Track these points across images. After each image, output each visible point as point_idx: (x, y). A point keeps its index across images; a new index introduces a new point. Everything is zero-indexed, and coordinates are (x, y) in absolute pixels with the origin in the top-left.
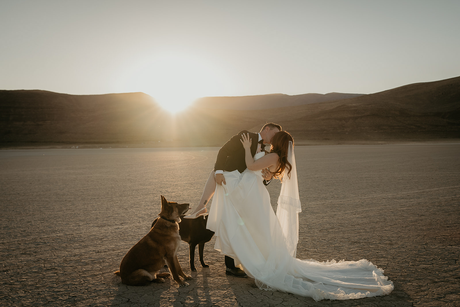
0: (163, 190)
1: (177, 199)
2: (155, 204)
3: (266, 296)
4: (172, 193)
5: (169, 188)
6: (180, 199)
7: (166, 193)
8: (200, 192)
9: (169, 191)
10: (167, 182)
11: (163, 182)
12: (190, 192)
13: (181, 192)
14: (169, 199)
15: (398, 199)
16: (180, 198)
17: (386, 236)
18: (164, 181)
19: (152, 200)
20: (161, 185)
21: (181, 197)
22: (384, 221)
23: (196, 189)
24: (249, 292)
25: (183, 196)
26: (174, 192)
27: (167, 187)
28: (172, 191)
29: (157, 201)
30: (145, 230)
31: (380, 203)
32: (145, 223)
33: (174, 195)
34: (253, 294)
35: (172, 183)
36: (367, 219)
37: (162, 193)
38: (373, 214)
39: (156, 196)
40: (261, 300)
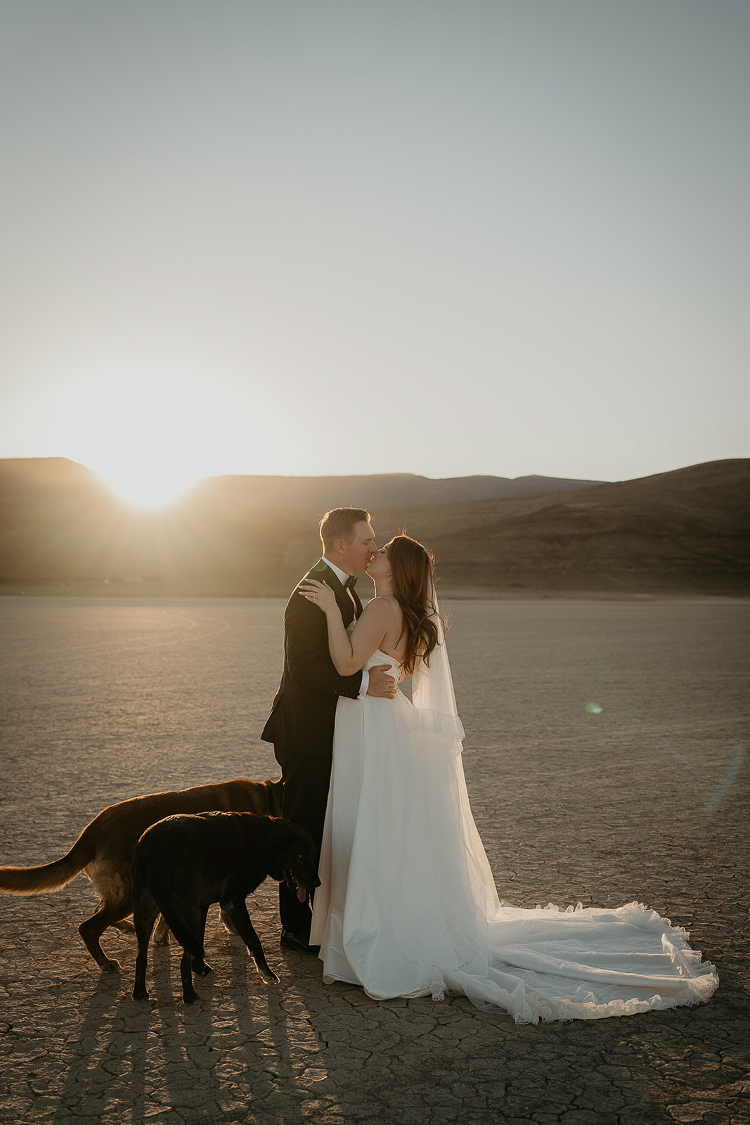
0: (115, 707)
1: (151, 733)
2: (93, 746)
3: (392, 1011)
4: (136, 717)
5: (129, 703)
6: (159, 733)
7: (121, 717)
8: (209, 713)
9: (129, 711)
10: (125, 688)
11: (114, 688)
12: (183, 714)
13: (162, 714)
15: (698, 739)
16: (159, 730)
17: (682, 837)
18: (116, 684)
19: (85, 734)
20: (108, 695)
21: (160, 726)
22: (673, 796)
23: (200, 707)
24: (343, 999)
25: (167, 726)
26: (144, 714)
27: (125, 701)
28: (137, 712)
29: (97, 739)
30: (61, 820)
31: (657, 747)
32: (64, 798)
33: (143, 722)
34: (355, 1004)
35: (137, 690)
36: (630, 790)
37: (112, 716)
38: (644, 777)
39: (95, 725)
40: (377, 1024)
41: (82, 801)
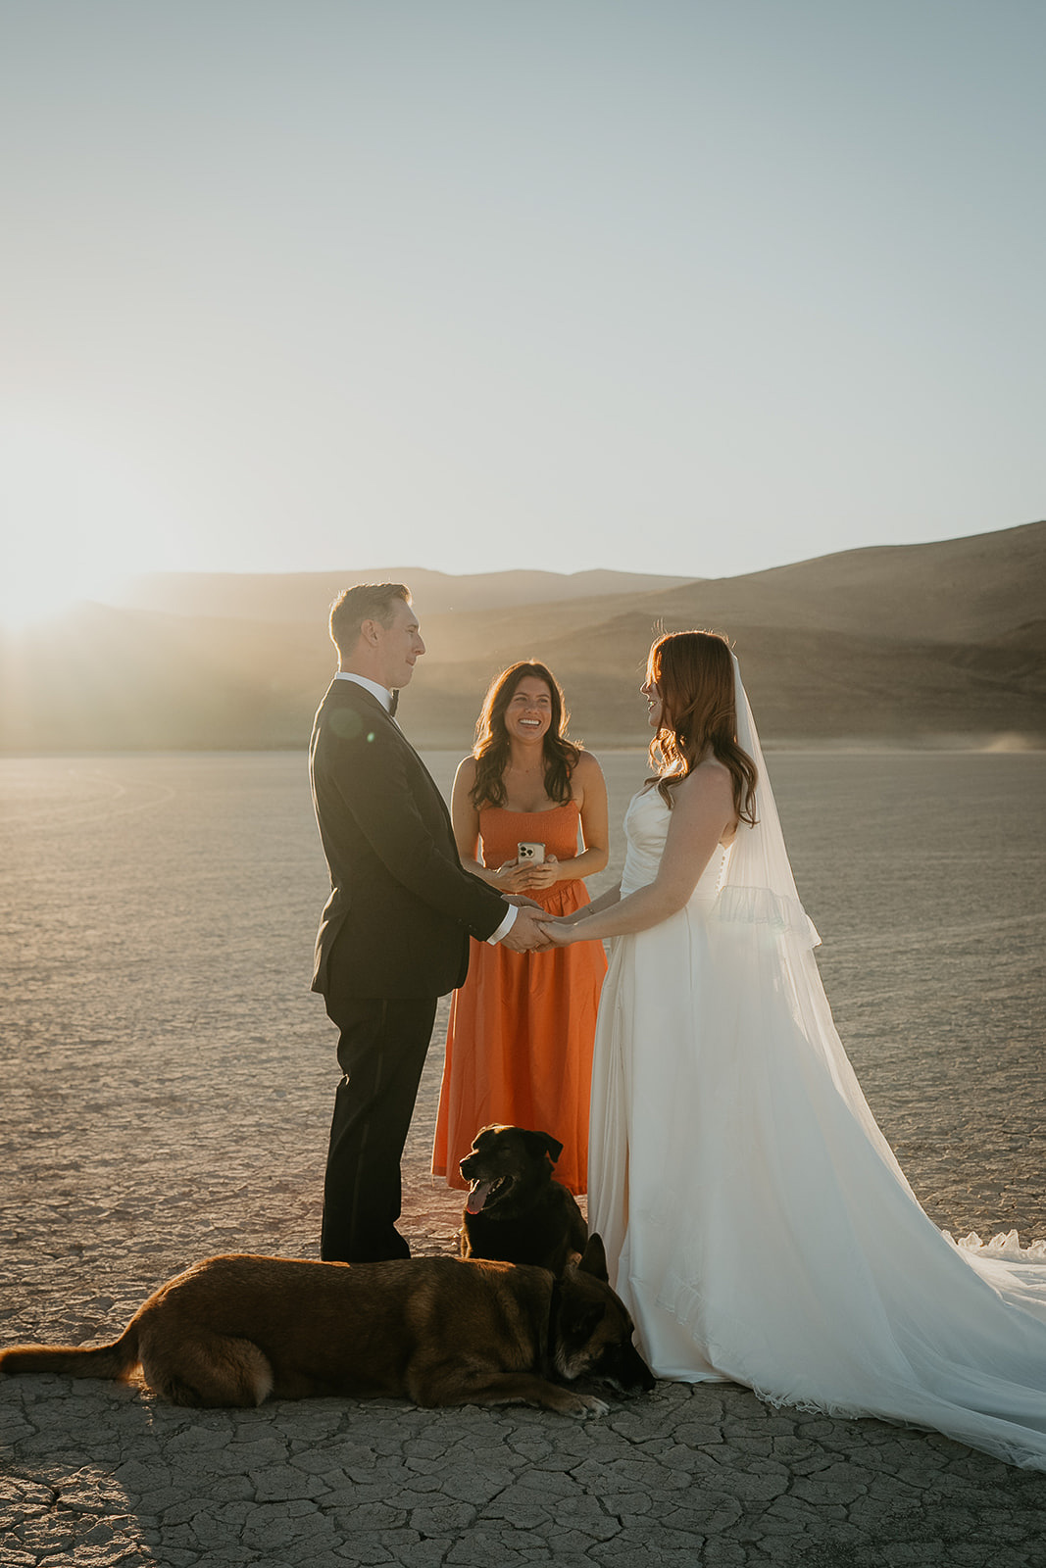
0: (46, 917)
1: (115, 958)
2: (33, 979)
3: (703, 1451)
4: (84, 931)
5: (66, 909)
6: (127, 956)
7: (61, 932)
8: (194, 926)
9: (71, 923)
10: (51, 886)
11: (36, 887)
12: (154, 926)
13: (122, 928)
14: (82, 958)
15: (950, 955)
16: (126, 953)
17: (1017, 1118)
18: (35, 881)
19: (15, 959)
20: (30, 897)
21: (125, 947)
22: (965, 1049)
23: (176, 915)
24: (611, 1428)
25: (136, 946)
26: (94, 928)
27: (59, 907)
28: (82, 923)
29: (35, 967)
30: (22, 1102)
31: (898, 969)
32: (15, 1065)
33: (98, 941)
34: (637, 1440)
35: (72, 890)
36: (894, 1041)
37: (47, 931)
38: (904, 1018)
39: (26, 945)
40: (689, 1477)
41: (45, 1071)
